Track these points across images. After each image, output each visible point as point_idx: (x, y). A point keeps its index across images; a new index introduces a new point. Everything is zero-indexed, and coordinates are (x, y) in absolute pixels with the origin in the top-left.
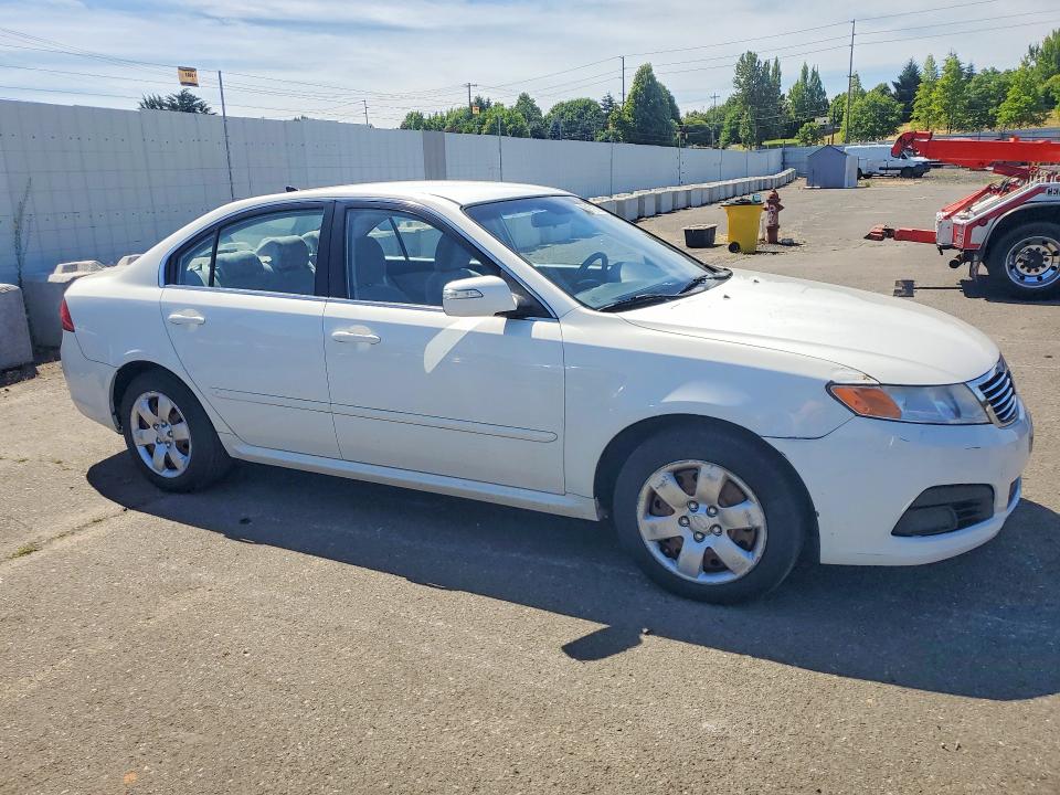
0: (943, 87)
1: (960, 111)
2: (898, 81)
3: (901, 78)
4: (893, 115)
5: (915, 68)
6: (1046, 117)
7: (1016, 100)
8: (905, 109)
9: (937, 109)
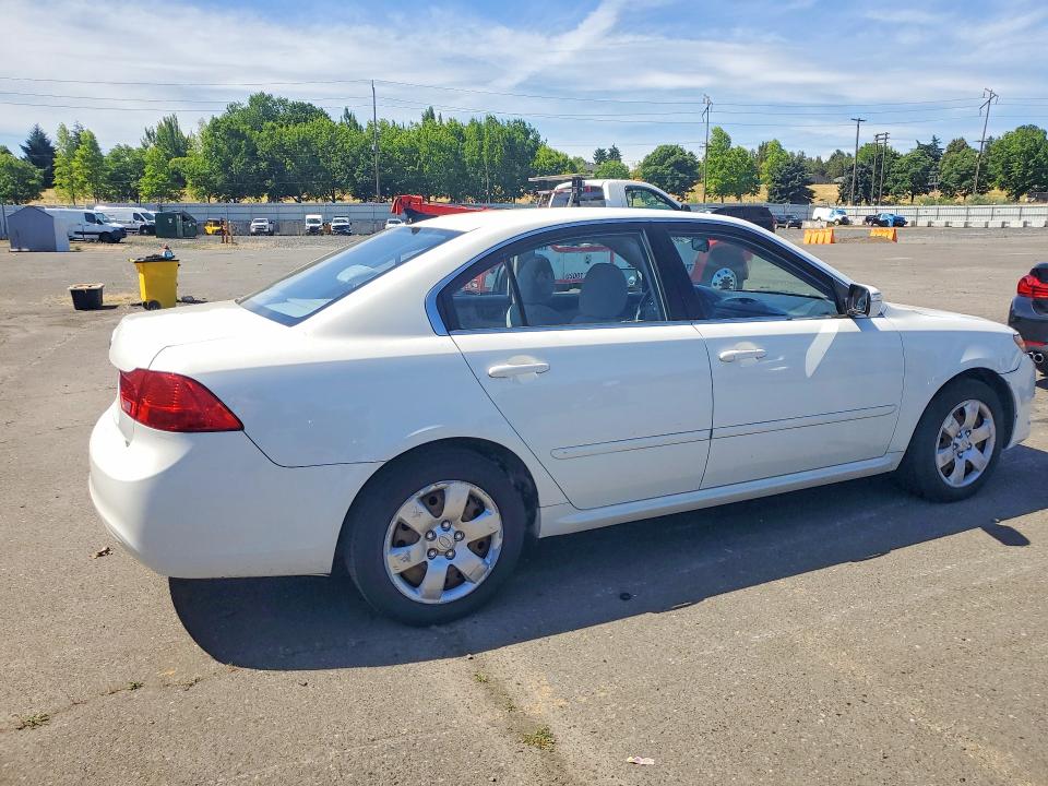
0: (83, 157)
1: (103, 181)
2: (26, 145)
3: (29, 142)
4: (33, 178)
5: (42, 135)
6: (181, 194)
7: (153, 177)
8: (45, 174)
9: (81, 178)
